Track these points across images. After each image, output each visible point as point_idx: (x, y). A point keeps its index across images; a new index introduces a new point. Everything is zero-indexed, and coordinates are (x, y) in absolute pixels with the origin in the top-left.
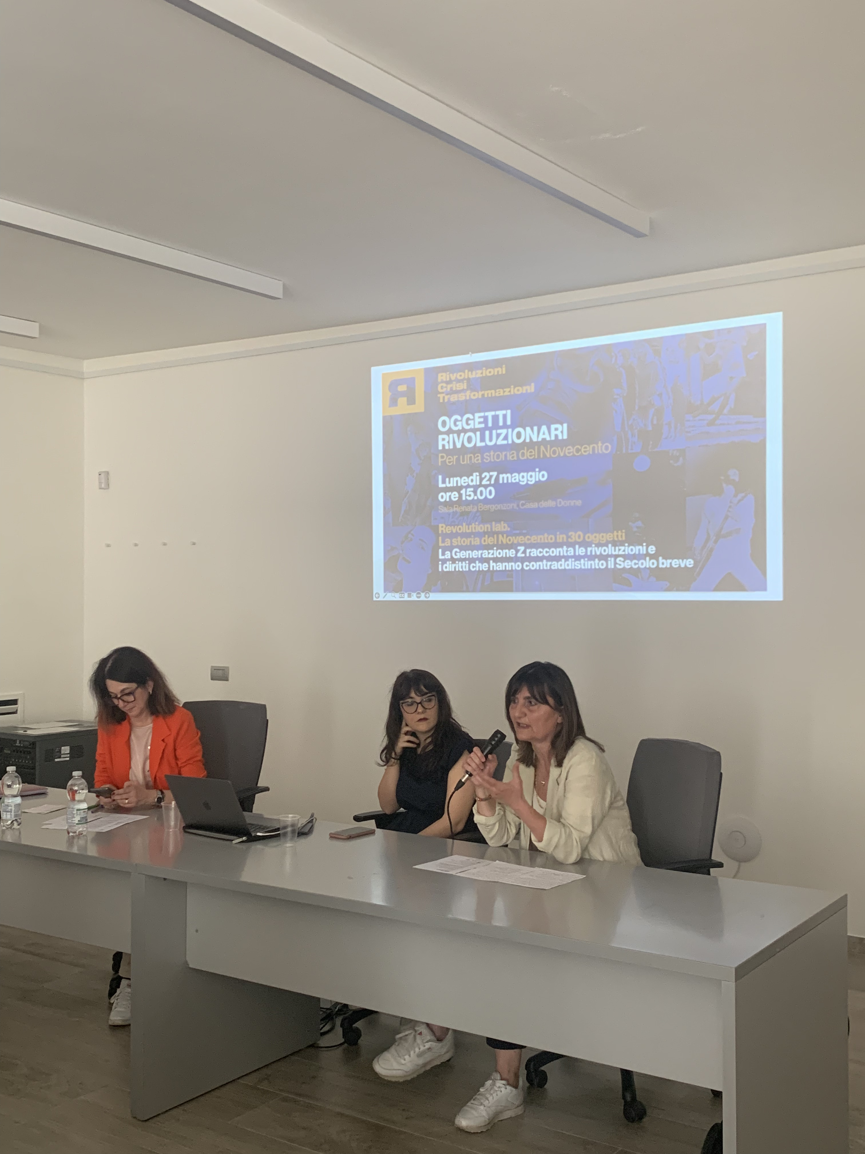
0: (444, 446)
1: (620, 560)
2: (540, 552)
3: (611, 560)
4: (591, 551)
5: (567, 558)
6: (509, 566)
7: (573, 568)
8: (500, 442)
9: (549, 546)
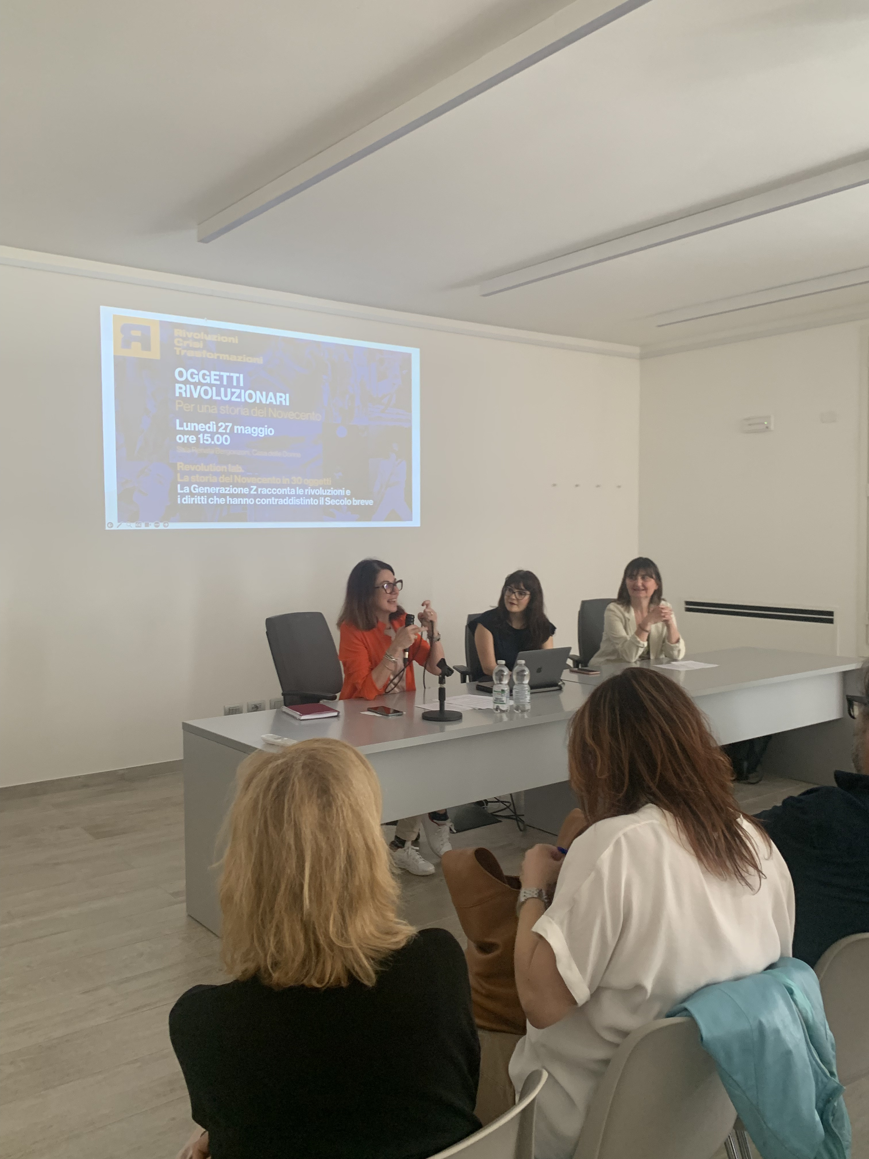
0: (180, 393)
1: (328, 499)
2: (269, 491)
3: (321, 499)
4: (308, 492)
5: (290, 496)
6: (243, 501)
7: (295, 504)
8: (234, 399)
9: (277, 486)
